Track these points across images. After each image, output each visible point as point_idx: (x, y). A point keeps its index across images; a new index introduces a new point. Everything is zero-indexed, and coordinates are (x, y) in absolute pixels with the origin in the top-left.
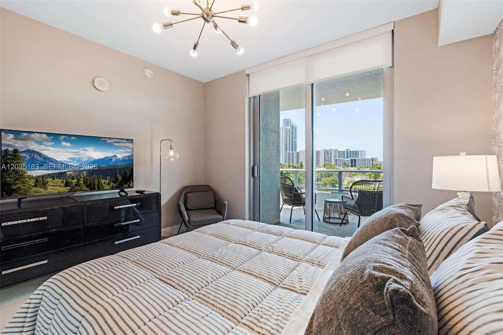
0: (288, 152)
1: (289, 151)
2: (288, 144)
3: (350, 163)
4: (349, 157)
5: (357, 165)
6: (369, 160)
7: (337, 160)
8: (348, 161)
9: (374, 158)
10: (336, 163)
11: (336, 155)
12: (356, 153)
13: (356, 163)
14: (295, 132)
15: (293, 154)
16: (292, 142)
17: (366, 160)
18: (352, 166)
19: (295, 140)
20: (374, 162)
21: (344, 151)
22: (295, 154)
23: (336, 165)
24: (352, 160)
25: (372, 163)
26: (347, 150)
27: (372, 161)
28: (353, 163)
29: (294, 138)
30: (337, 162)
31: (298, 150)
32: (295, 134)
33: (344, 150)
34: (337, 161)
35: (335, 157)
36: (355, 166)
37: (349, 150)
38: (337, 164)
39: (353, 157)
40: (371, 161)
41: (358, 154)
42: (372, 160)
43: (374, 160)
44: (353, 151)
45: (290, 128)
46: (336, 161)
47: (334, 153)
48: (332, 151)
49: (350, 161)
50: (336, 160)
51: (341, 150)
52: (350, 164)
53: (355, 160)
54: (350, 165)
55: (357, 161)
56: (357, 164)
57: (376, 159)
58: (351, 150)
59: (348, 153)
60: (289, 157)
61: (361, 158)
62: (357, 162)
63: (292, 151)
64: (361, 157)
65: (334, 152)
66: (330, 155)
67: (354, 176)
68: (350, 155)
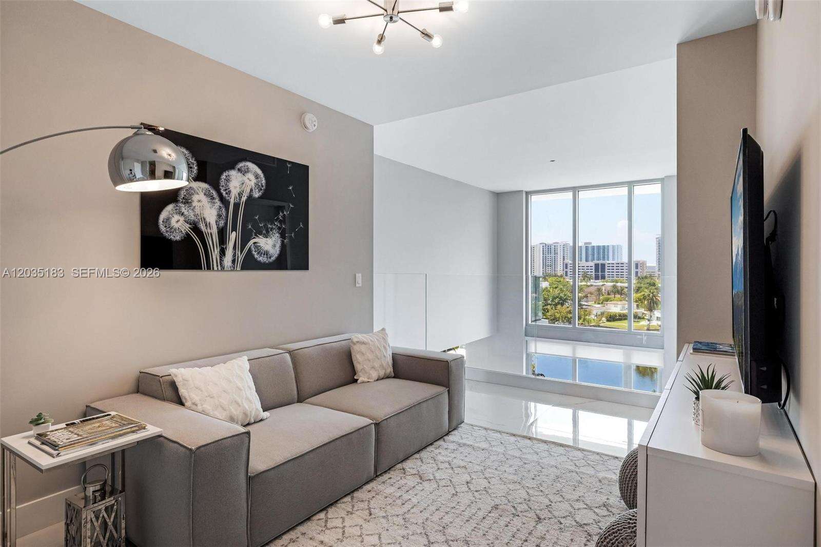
3: (593, 271)
4: (590, 258)
5: (606, 276)
7: (569, 266)
8: (590, 268)
9: (639, 262)
10: (567, 272)
11: (565, 255)
12: (602, 251)
13: (604, 272)
17: (625, 265)
18: (597, 278)
20: (639, 270)
23: (567, 275)
24: (597, 265)
25: (637, 273)
26: (585, 243)
27: (637, 268)
28: (600, 271)
30: (568, 270)
34: (569, 268)
35: (564, 259)
36: (603, 278)
37: (590, 243)
38: (569, 273)
39: (599, 259)
40: (634, 268)
41: (608, 252)
42: (636, 265)
43: (639, 266)
44: (599, 247)
46: (566, 268)
47: (562, 251)
48: (558, 247)
49: (593, 268)
50: (566, 265)
52: (593, 273)
53: (603, 265)
54: (594, 276)
55: (607, 268)
56: (606, 273)
57: (643, 263)
58: (593, 245)
61: (613, 262)
62: (606, 271)
64: (613, 259)
65: (561, 249)
66: (554, 255)
67: (607, 301)
68: (593, 255)
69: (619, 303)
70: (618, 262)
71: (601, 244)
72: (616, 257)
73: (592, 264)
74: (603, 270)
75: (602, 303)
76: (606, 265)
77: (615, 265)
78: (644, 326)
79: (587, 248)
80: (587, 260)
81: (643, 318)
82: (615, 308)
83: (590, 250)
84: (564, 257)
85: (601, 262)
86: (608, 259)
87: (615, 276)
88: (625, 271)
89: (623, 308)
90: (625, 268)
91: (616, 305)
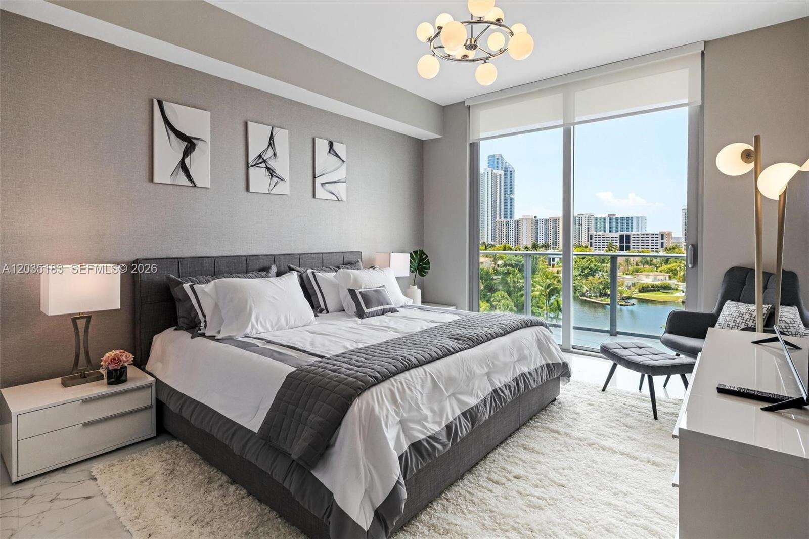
0: (498, 219)
1: (500, 218)
2: (498, 203)
3: (618, 241)
4: (614, 229)
5: (631, 247)
6: (655, 236)
7: (593, 236)
8: (614, 239)
9: (664, 232)
10: (591, 243)
11: (590, 227)
12: (626, 222)
13: (629, 243)
14: (511, 180)
15: (508, 223)
16: (506, 199)
17: (650, 236)
18: (622, 249)
19: (512, 196)
20: (665, 241)
21: (605, 219)
22: (512, 225)
23: (591, 246)
24: (622, 237)
25: (662, 244)
26: (610, 215)
27: (662, 239)
28: (625, 244)
29: (509, 192)
30: (593, 241)
31: (517, 217)
32: (511, 184)
33: (604, 216)
34: (593, 239)
35: (588, 230)
36: (628, 248)
37: (613, 215)
38: (593, 244)
39: (622, 230)
40: (660, 238)
41: (632, 223)
42: (662, 236)
43: (664, 237)
44: (623, 219)
45: (502, 173)
46: (591, 239)
47: (587, 222)
48: (583, 219)
49: (618, 239)
50: (591, 236)
51: (599, 216)
52: (618, 244)
53: (628, 236)
54: (618, 246)
55: (632, 239)
56: (631, 244)
57: (669, 234)
58: (617, 217)
59: (613, 221)
60: (501, 230)
61: (638, 233)
62: (631, 241)
63: (506, 217)
64: (637, 230)
65: (587, 220)
66: (578, 227)
67: (637, 272)
68: (617, 226)
69: (651, 274)
70: (643, 232)
71: (625, 216)
72: (640, 228)
73: (617, 235)
74: (628, 241)
75: (631, 274)
76: (631, 236)
77: (640, 236)
78: (678, 298)
79: (611, 220)
80: (611, 231)
81: (677, 290)
82: (647, 279)
84: (588, 228)
85: (625, 233)
86: (632, 230)
87: (640, 247)
88: (650, 242)
89: (655, 279)
90: (650, 239)
91: (647, 276)
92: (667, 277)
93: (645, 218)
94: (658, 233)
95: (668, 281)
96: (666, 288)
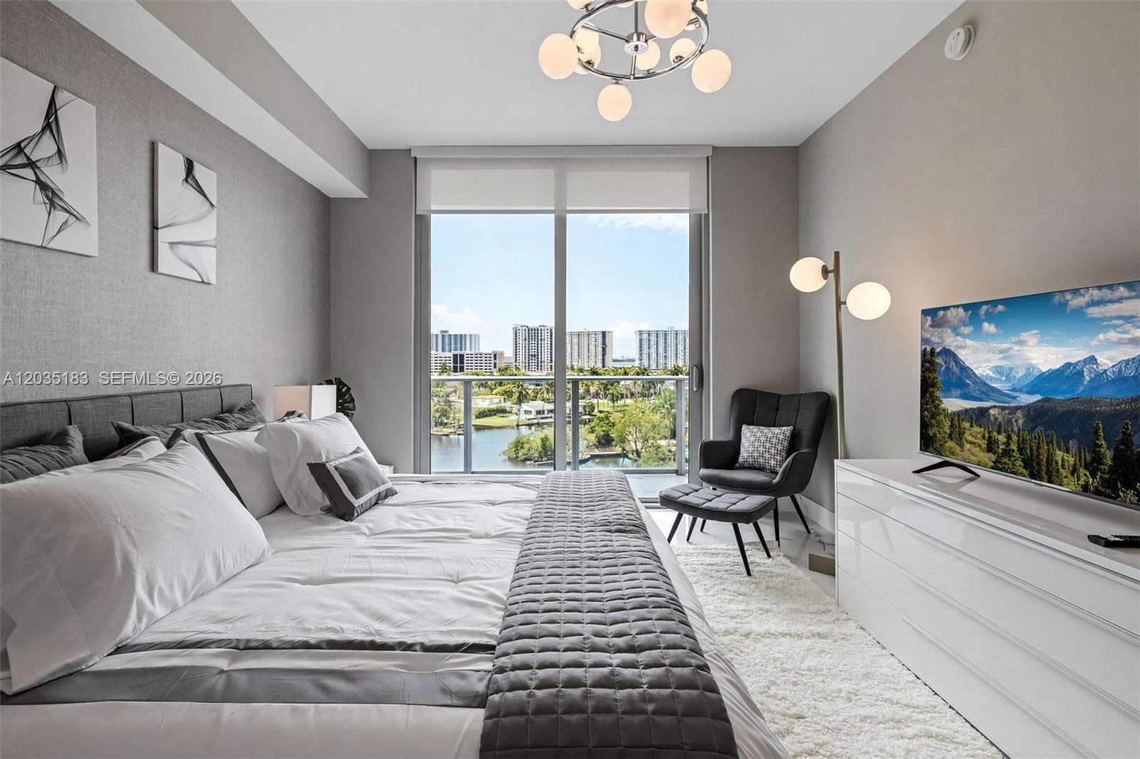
69: (487, 397)
70: (477, 352)
71: (458, 333)
72: (473, 348)
73: (451, 355)
74: (462, 362)
76: (465, 356)
77: (474, 356)
78: (512, 421)
79: (443, 336)
80: (443, 350)
81: (511, 412)
82: (483, 403)
83: (447, 338)
85: (458, 352)
86: (465, 350)
87: (474, 368)
88: (484, 362)
89: (491, 402)
90: (483, 359)
91: (484, 400)
92: (502, 400)
93: (477, 337)
94: (490, 352)
95: (503, 405)
96: (501, 411)
